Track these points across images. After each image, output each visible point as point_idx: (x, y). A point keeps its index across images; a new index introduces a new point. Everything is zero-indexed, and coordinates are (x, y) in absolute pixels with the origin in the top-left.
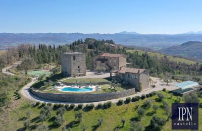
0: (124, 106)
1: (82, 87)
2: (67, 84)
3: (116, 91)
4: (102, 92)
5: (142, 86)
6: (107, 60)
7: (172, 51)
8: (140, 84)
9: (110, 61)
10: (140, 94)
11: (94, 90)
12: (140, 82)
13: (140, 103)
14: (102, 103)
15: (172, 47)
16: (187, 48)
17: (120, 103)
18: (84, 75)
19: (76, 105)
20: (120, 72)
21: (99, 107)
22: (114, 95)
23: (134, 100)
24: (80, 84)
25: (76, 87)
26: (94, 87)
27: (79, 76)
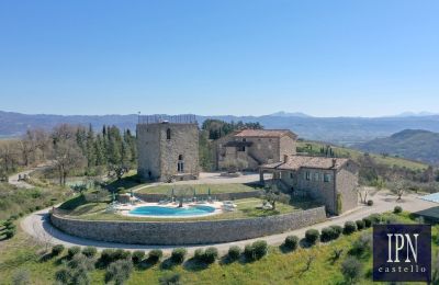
0: (300, 253)
1: (185, 206)
2: (149, 199)
3: (277, 213)
4: (239, 216)
5: (343, 201)
6: (250, 144)
7: (373, 148)
8: (336, 197)
9: (259, 147)
10: (339, 222)
11: (217, 212)
12: (339, 190)
13: (344, 244)
14: (241, 245)
15: (373, 142)
16: (402, 142)
17: (289, 246)
18: (195, 178)
19: (167, 252)
20: (286, 166)
21: (232, 256)
22: (271, 224)
23: (328, 236)
24: (181, 199)
25: (170, 205)
26: (217, 204)
27: (182, 179)
